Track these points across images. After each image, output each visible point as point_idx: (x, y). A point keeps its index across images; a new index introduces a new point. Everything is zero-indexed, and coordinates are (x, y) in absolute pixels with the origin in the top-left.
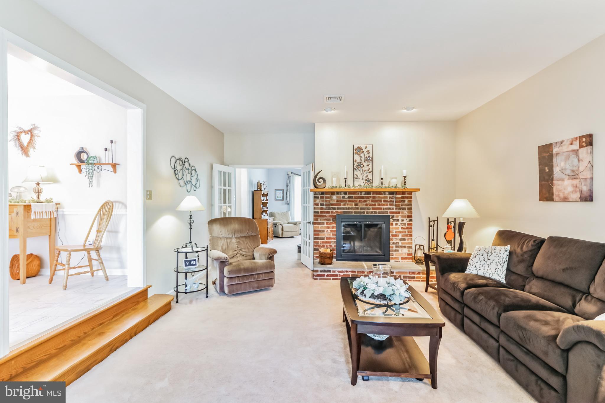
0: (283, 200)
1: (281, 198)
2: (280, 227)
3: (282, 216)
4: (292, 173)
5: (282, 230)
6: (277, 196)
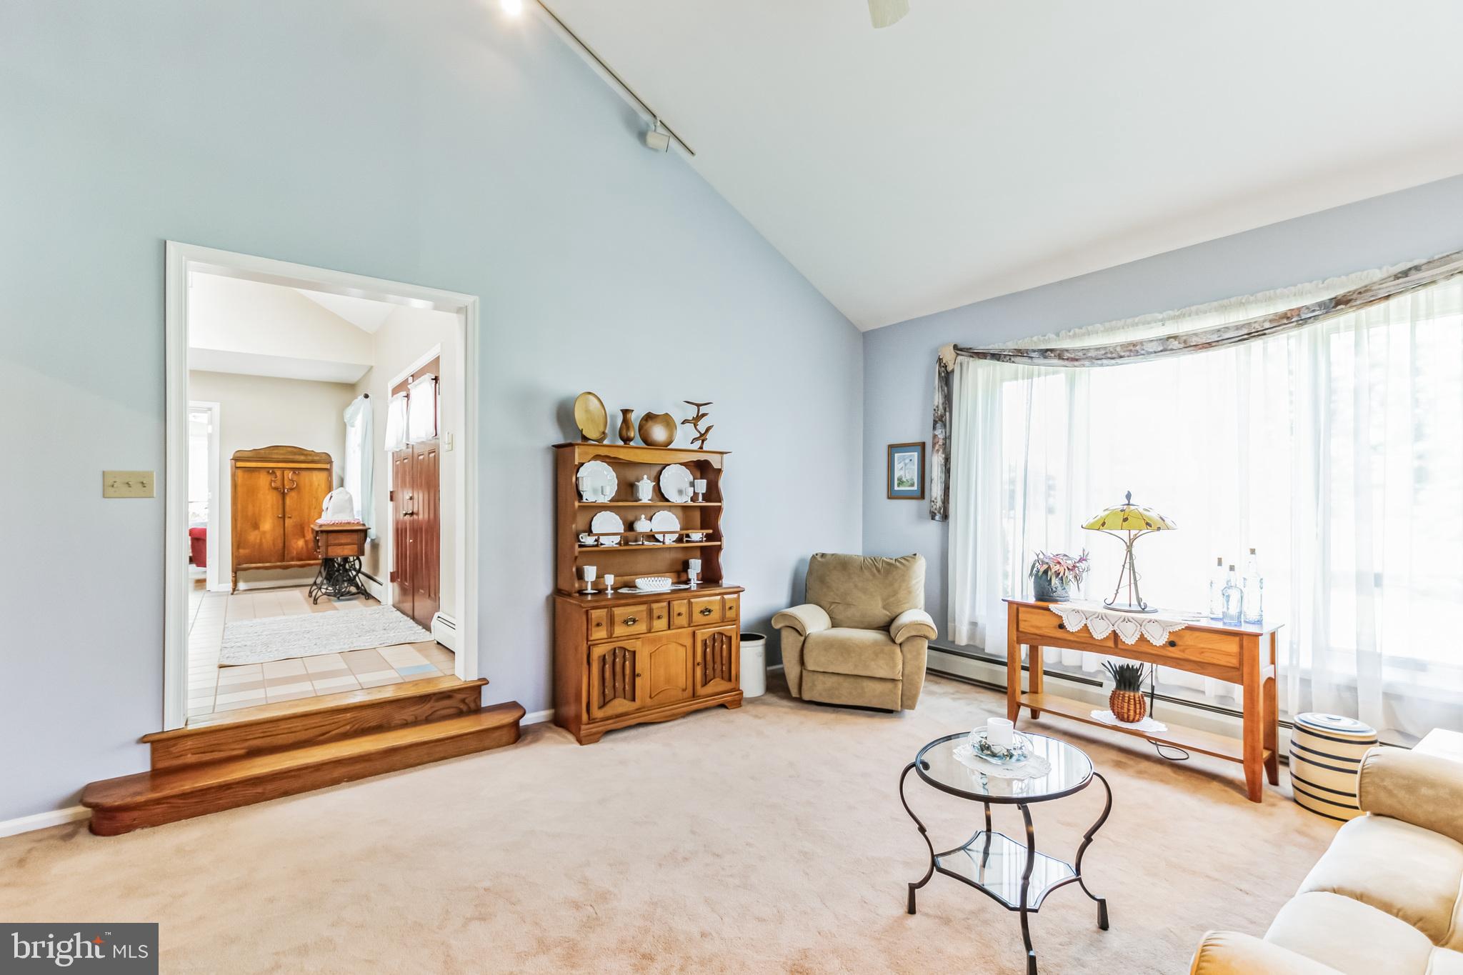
0: (921, 493)
1: (912, 485)
4: (959, 351)
6: (898, 479)
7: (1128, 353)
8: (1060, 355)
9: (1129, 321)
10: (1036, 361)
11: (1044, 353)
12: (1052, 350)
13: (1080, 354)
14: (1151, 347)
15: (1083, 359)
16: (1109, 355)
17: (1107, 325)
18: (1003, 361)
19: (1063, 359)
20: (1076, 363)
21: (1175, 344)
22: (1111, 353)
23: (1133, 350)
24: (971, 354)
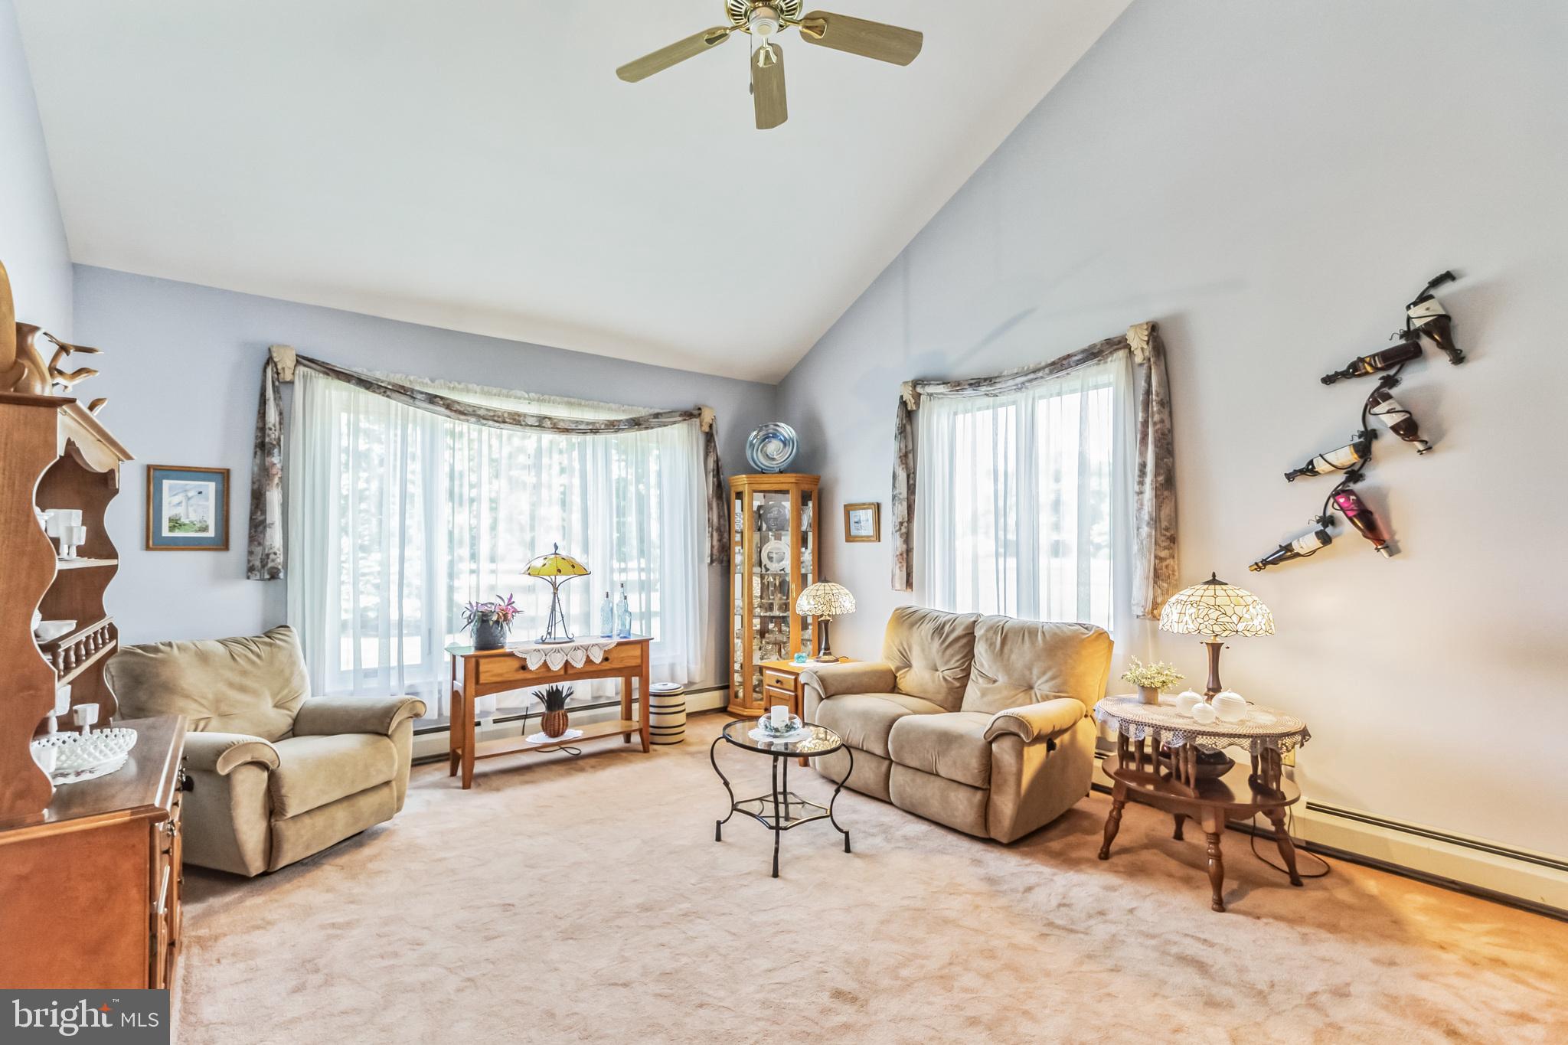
0: (222, 542)
1: (205, 529)
2: (249, 790)
3: (244, 673)
4: (302, 360)
5: (274, 805)
6: (170, 520)
7: (511, 421)
8: (449, 405)
9: (505, 391)
10: (418, 403)
11: (432, 399)
12: (442, 398)
13: (470, 410)
14: (531, 421)
15: (471, 415)
16: (496, 418)
17: (486, 389)
18: (374, 392)
19: (451, 410)
20: (462, 417)
21: (548, 423)
22: (499, 417)
23: (516, 420)
24: (327, 371)
